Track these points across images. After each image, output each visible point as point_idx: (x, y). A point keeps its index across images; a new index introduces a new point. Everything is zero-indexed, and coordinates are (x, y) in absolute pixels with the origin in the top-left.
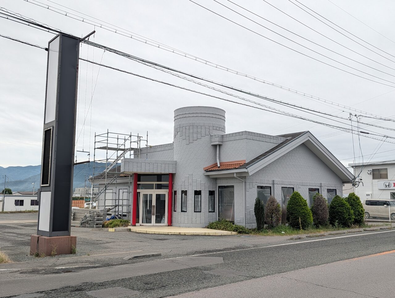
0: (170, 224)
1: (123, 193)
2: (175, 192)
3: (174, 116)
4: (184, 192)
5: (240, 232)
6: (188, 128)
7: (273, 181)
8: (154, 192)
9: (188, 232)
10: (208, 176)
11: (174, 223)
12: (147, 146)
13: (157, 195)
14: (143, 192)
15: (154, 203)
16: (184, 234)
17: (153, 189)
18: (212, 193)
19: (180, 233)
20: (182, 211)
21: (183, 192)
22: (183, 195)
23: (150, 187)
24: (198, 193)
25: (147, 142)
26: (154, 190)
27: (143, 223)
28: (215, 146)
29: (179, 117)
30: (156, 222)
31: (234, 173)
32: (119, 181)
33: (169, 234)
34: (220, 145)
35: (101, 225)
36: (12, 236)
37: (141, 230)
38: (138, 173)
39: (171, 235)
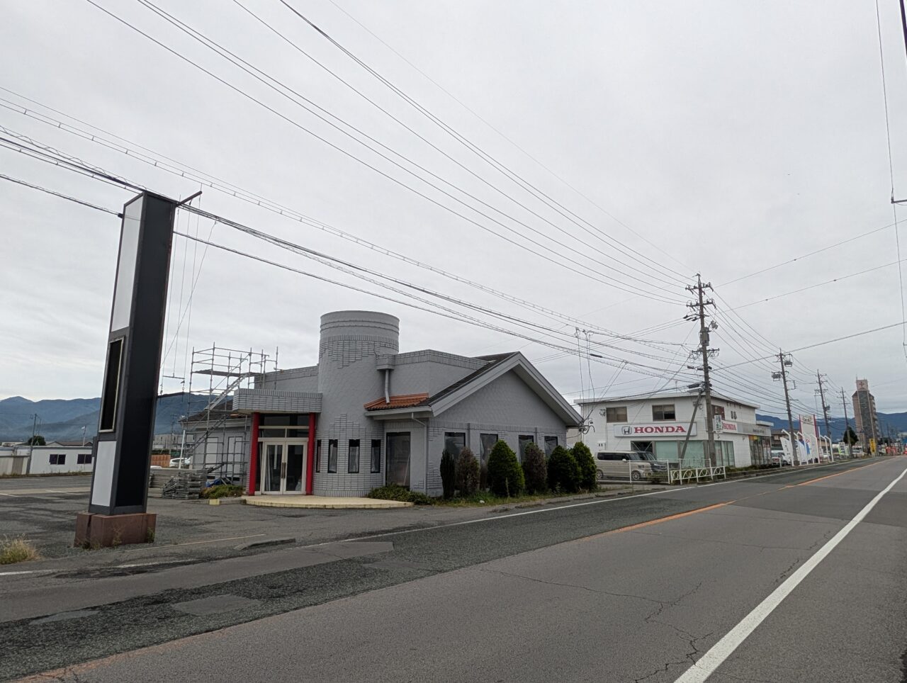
0: (310, 491)
1: (235, 443)
2: (319, 442)
3: (320, 324)
4: (334, 443)
5: (417, 503)
6: (341, 342)
7: (469, 424)
8: (285, 442)
9: (338, 504)
10: (371, 418)
11: (315, 491)
12: (276, 369)
13: (289, 446)
14: (267, 442)
15: (285, 459)
16: (331, 507)
17: (284, 436)
18: (376, 444)
19: (325, 506)
20: (329, 472)
21: (331, 442)
22: (332, 446)
23: (280, 434)
24: (354, 443)
25: (277, 364)
26: (286, 439)
27: (265, 490)
28: (383, 372)
29: (327, 326)
30: (287, 489)
31: (411, 413)
32: (229, 424)
33: (307, 508)
34: (390, 371)
35: (198, 495)
36: (43, 515)
37: (264, 501)
38: (261, 412)
39: (312, 508)
